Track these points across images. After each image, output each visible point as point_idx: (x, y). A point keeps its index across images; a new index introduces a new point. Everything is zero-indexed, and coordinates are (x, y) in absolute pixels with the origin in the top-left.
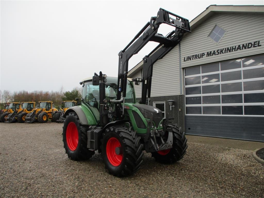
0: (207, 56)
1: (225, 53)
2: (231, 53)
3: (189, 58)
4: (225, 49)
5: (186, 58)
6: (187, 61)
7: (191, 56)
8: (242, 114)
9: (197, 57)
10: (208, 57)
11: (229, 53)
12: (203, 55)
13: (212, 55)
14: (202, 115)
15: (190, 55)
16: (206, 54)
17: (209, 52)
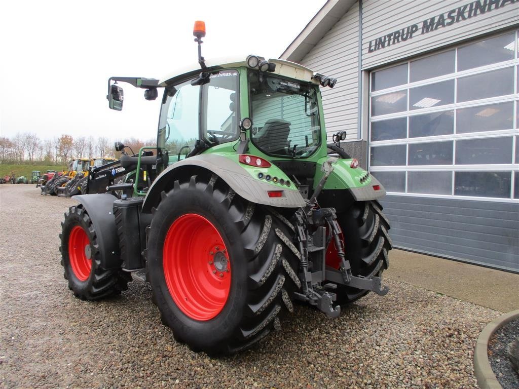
0: (423, 33)
1: (470, 16)
2: (487, 15)
3: (380, 43)
4: (469, 6)
5: (373, 43)
6: (375, 50)
7: (385, 37)
8: (509, 197)
9: (400, 38)
10: (426, 35)
11: (480, 17)
12: (413, 29)
13: (436, 28)
14: (406, 194)
15: (381, 35)
16: (420, 26)
17: (429, 21)
